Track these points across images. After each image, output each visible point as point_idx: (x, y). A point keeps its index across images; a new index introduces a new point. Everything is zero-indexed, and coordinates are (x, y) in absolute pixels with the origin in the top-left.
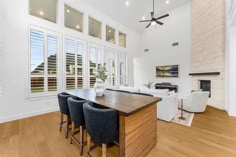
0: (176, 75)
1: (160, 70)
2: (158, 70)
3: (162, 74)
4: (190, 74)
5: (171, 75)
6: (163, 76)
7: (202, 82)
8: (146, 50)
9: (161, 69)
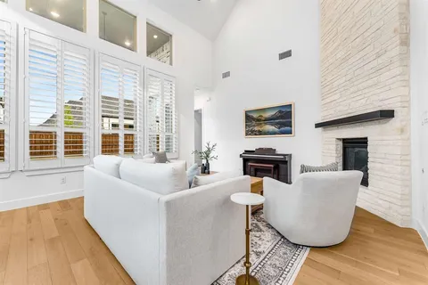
0: (288, 128)
1: (254, 119)
2: (248, 118)
3: (256, 129)
4: (318, 126)
5: (277, 130)
6: (260, 133)
7: (347, 143)
8: (226, 75)
9: (255, 115)
